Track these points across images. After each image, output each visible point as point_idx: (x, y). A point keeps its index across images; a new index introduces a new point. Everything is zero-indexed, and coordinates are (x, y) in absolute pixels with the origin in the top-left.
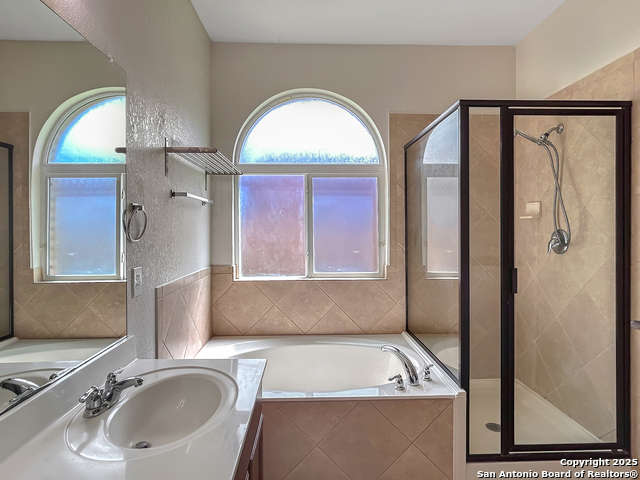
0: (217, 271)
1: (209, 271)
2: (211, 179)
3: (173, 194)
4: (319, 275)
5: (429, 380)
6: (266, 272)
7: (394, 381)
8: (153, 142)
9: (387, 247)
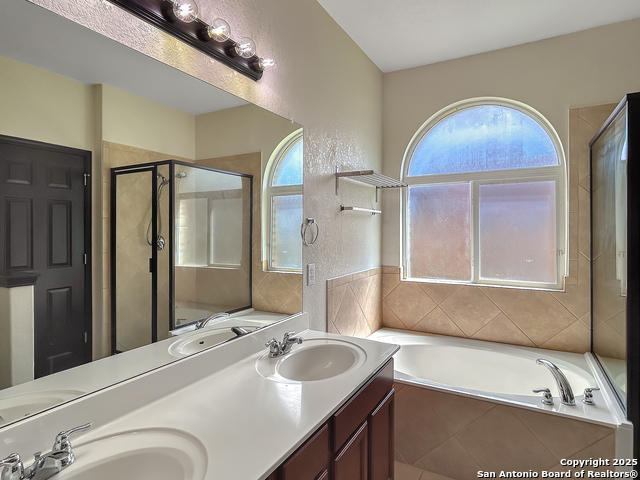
0: (386, 271)
1: (379, 271)
2: (383, 192)
3: (342, 209)
4: (485, 281)
5: (591, 403)
6: (432, 276)
7: (542, 394)
8: (326, 170)
9: (566, 257)
